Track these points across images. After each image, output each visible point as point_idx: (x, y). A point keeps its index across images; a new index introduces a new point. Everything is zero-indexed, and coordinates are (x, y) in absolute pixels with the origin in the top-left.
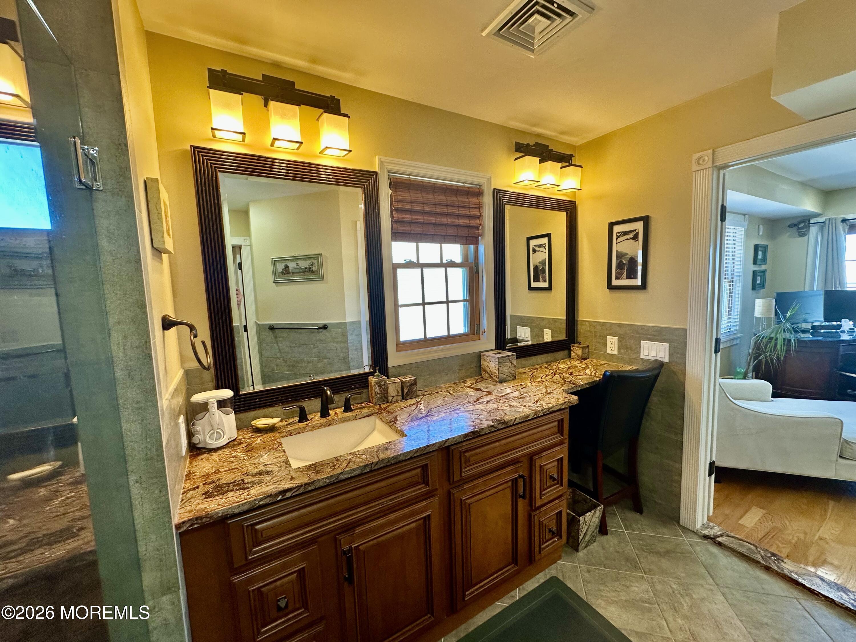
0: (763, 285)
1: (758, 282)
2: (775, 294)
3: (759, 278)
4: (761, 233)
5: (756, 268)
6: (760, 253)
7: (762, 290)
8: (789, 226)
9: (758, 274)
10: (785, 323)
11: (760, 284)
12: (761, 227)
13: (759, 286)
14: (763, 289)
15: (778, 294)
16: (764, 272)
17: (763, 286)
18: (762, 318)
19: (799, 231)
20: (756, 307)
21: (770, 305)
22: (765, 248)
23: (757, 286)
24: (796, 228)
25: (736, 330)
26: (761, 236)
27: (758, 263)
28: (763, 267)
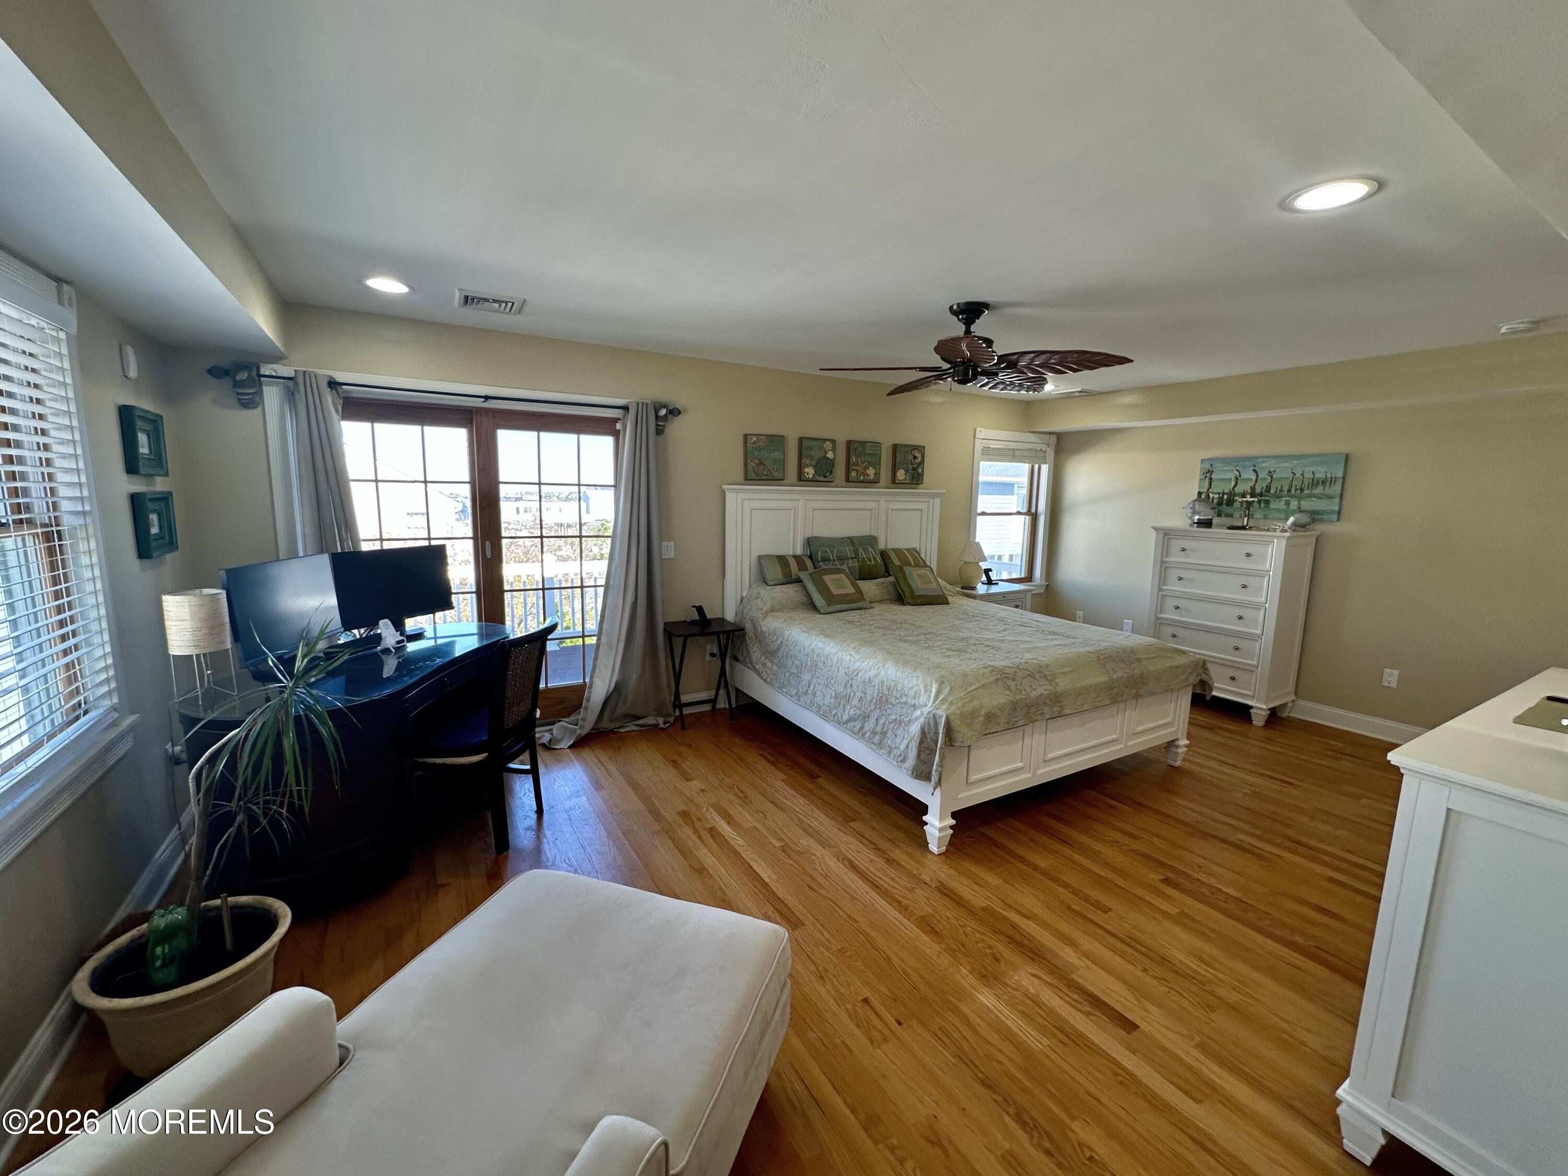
0: (169, 541)
1: (154, 530)
2: (223, 574)
3: (154, 518)
4: (133, 373)
5: (138, 486)
6: (142, 438)
7: (169, 557)
8: (209, 372)
9: (151, 506)
10: (292, 689)
11: (160, 537)
12: (130, 352)
13: (161, 542)
14: (171, 551)
15: (229, 572)
16: (165, 499)
17: (171, 543)
18: (198, 656)
19: (240, 391)
20: (168, 623)
21: (214, 613)
22: (155, 425)
23: (153, 544)
24: (228, 381)
25: (114, 708)
26: (137, 380)
27: (142, 470)
28: (160, 485)
